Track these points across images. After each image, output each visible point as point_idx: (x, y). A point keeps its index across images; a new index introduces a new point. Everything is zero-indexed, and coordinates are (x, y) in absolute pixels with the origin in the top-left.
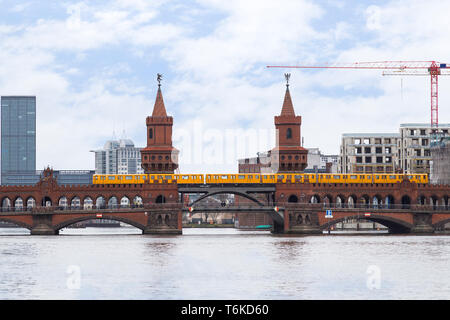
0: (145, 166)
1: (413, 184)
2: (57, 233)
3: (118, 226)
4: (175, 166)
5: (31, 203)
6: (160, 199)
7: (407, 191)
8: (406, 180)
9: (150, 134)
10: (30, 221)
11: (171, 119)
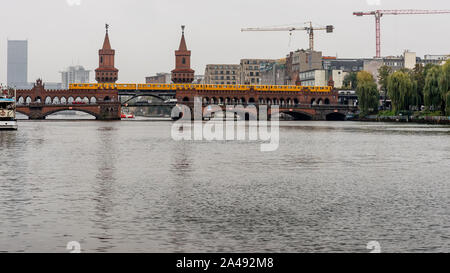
0: (98, 79)
1: (256, 91)
2: (44, 118)
3: (74, 114)
4: (116, 79)
5: (29, 100)
6: (107, 98)
7: (252, 95)
8: (252, 88)
9: (101, 60)
10: (28, 110)
11: (114, 51)
